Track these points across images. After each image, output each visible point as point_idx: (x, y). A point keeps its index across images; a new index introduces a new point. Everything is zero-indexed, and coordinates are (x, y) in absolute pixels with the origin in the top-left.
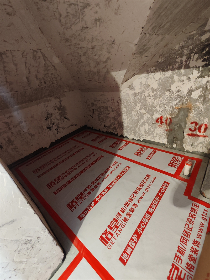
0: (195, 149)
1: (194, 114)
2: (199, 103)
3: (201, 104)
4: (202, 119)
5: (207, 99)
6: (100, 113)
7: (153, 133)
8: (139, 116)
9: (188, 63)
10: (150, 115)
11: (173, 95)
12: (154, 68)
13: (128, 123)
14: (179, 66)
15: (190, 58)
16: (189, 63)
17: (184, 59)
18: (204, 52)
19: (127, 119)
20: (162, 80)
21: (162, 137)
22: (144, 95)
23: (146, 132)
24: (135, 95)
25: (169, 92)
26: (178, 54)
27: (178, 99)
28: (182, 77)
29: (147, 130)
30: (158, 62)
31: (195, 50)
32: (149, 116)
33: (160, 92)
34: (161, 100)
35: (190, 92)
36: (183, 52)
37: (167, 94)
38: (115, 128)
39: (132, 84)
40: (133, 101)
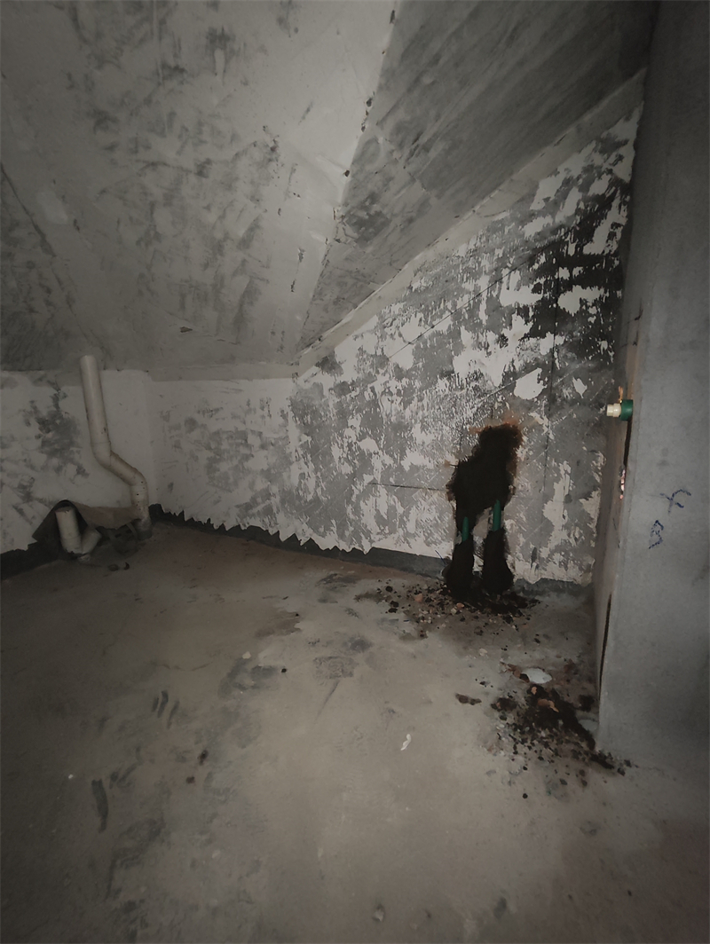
0: (543, 571)
1: (527, 450)
2: (539, 412)
3: (545, 418)
4: (554, 463)
5: (559, 400)
6: (218, 457)
7: (405, 523)
8: (356, 461)
9: (494, 294)
10: (392, 456)
11: (462, 389)
12: (401, 305)
13: (319, 491)
14: (471, 302)
15: (500, 280)
16: (498, 296)
17: (484, 282)
18: (536, 266)
19: (313, 475)
20: (425, 343)
21: (436, 536)
22: (373, 389)
23: (380, 520)
24: (343, 388)
25: (449, 379)
26: (467, 270)
27: (478, 403)
28: (482, 334)
29: (382, 514)
30: (411, 288)
31: (512, 260)
32: (389, 461)
33: (422, 380)
34: (425, 405)
35: (510, 377)
36: (479, 263)
37: (442, 384)
38: (268, 511)
39: (332, 355)
40: (335, 411)
